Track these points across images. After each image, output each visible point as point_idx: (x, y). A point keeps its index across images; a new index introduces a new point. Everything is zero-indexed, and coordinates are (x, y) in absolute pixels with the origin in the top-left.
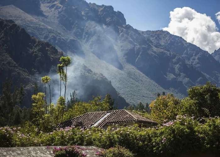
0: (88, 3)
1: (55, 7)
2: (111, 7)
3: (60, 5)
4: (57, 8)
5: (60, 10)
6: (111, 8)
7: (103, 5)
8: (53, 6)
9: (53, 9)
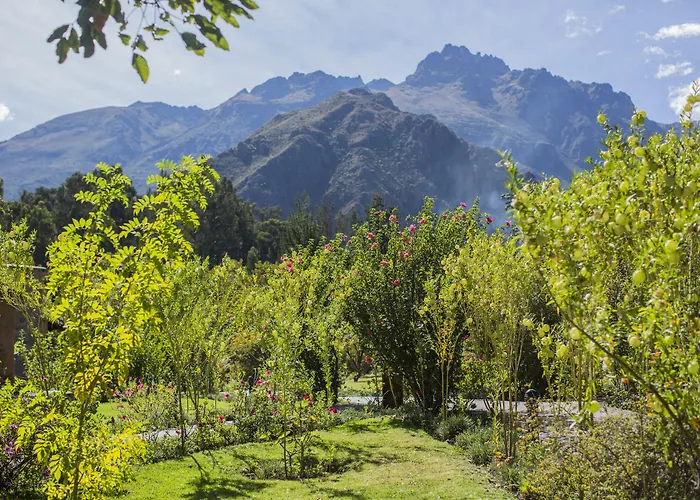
0: (568, 81)
1: (511, 92)
2: (608, 85)
3: (520, 88)
4: (515, 92)
5: (520, 95)
6: (608, 87)
7: (594, 83)
8: (507, 90)
9: (508, 95)
